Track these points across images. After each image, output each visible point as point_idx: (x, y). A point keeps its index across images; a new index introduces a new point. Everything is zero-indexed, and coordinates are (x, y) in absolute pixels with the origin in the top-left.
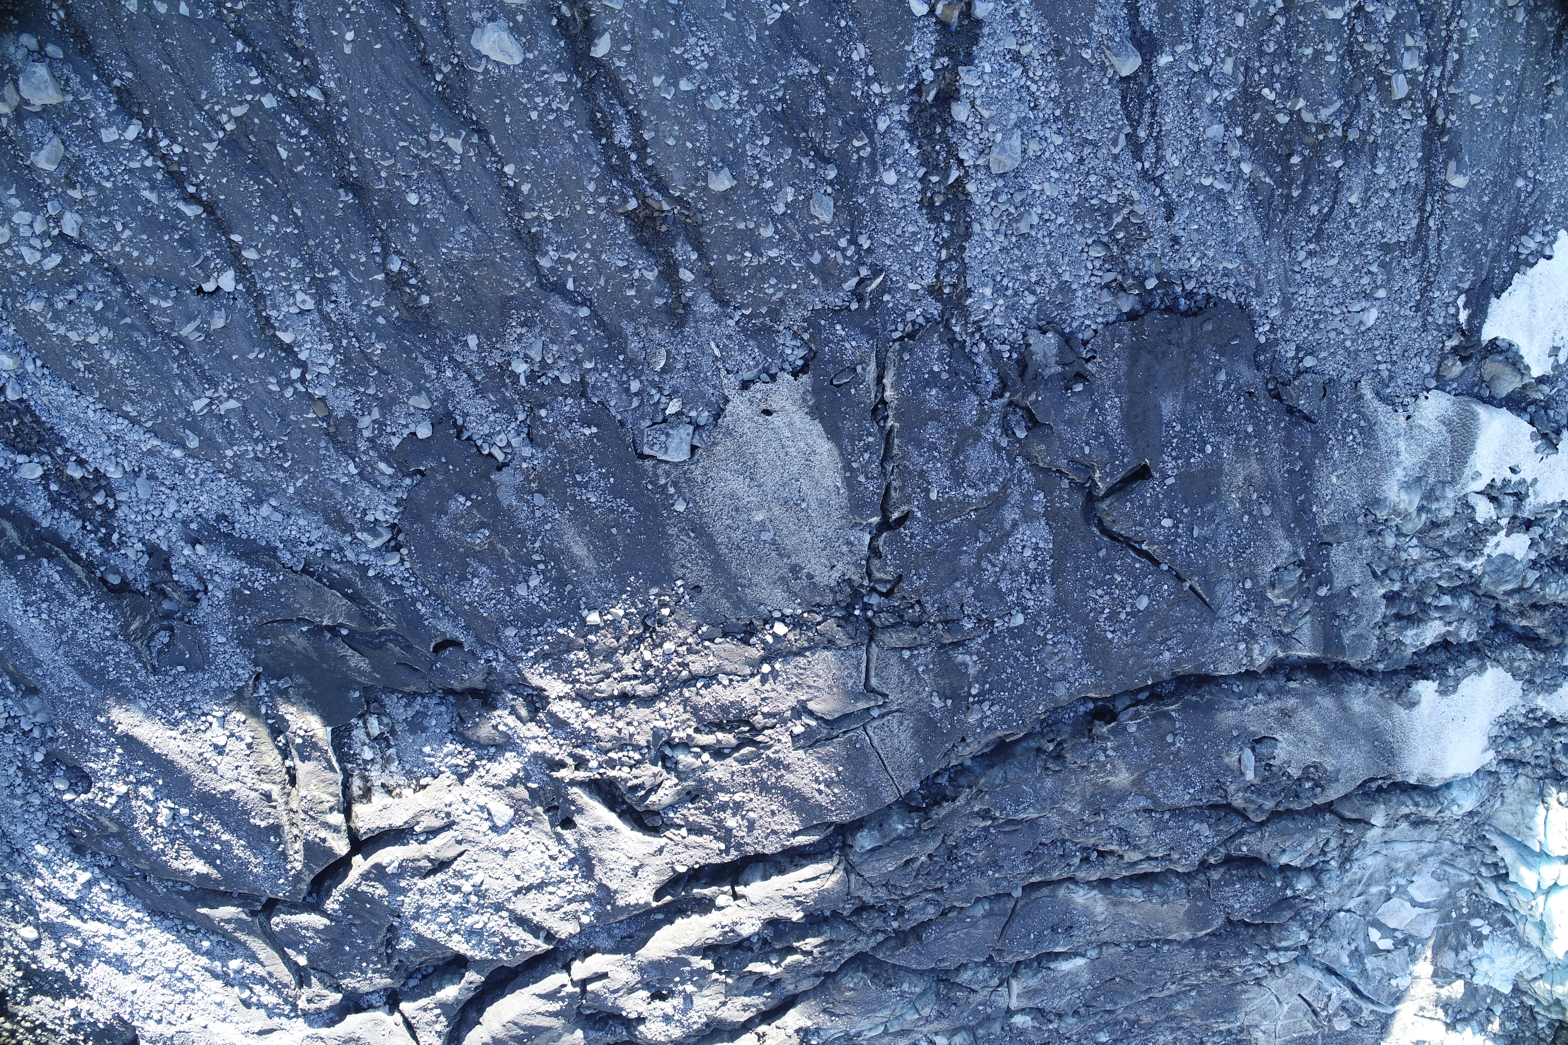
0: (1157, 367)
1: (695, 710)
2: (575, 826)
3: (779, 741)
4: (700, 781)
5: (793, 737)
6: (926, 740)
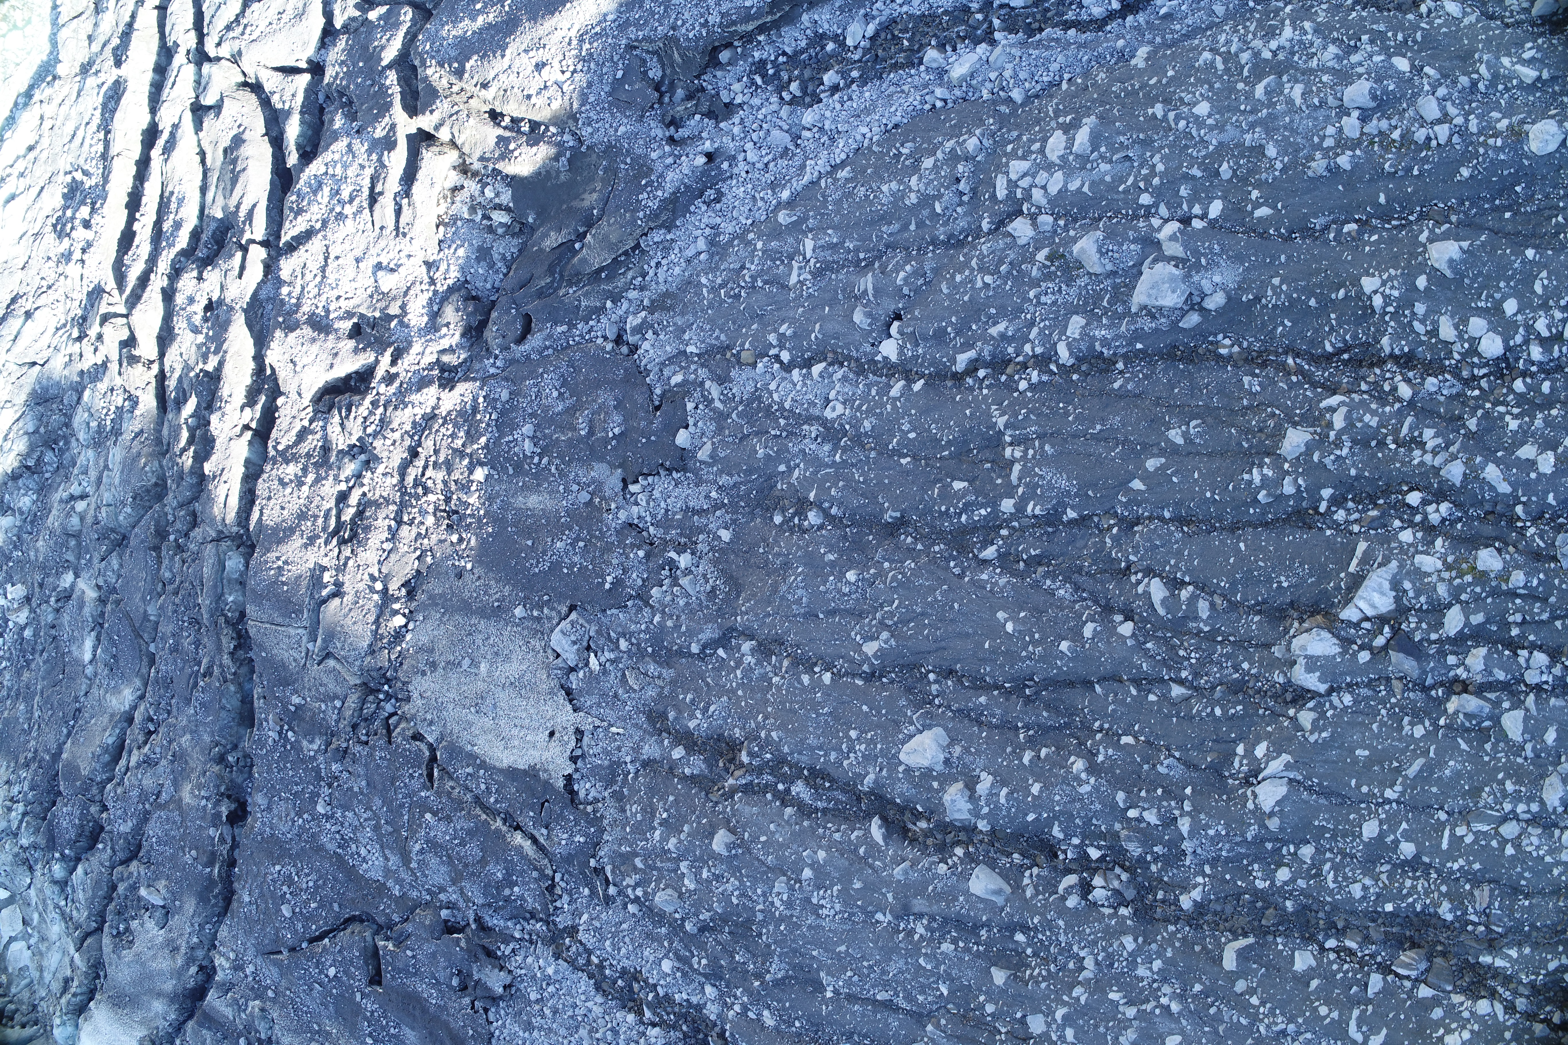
1: (378, 505)
2: (350, 338)
3: (326, 555)
5: (324, 569)
6: (276, 669)
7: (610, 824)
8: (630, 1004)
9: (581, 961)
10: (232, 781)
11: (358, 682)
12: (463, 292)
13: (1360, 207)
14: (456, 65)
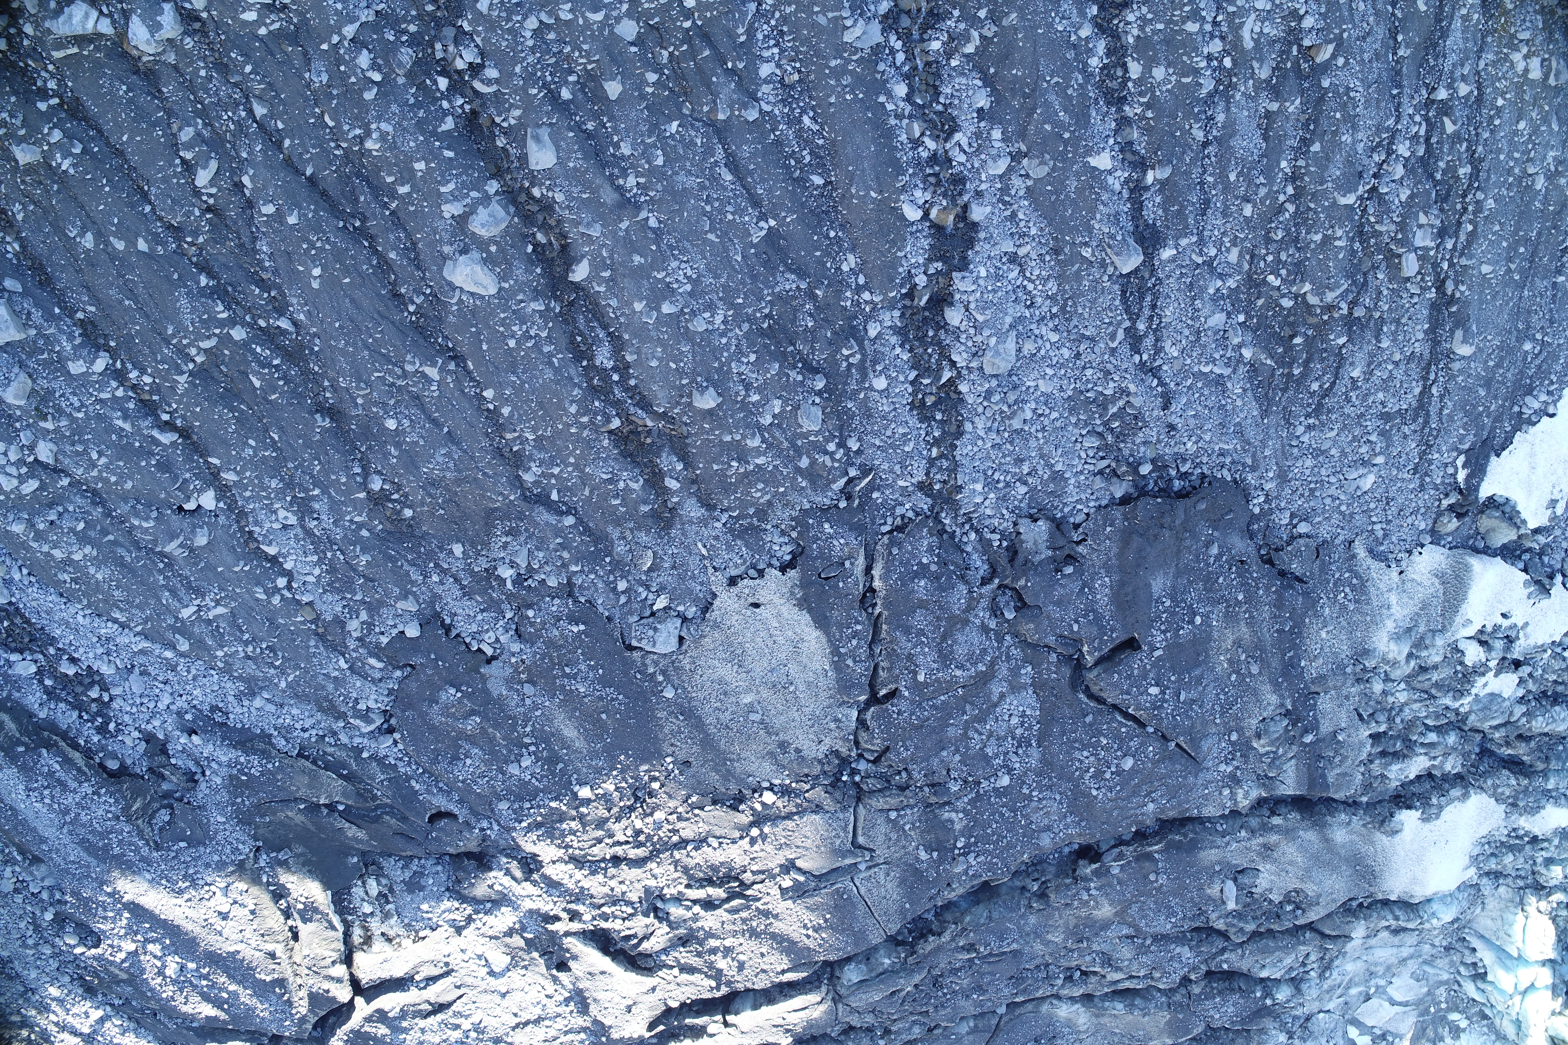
0: (1149, 549)
1: (686, 870)
2: (570, 970)
3: (768, 894)
4: (691, 929)
5: (782, 890)
6: (912, 887)
7: (793, 508)
8: (954, 396)
9: (945, 464)
10: (1056, 877)
11: (858, 806)
12: (457, 888)
14: (278, 990)
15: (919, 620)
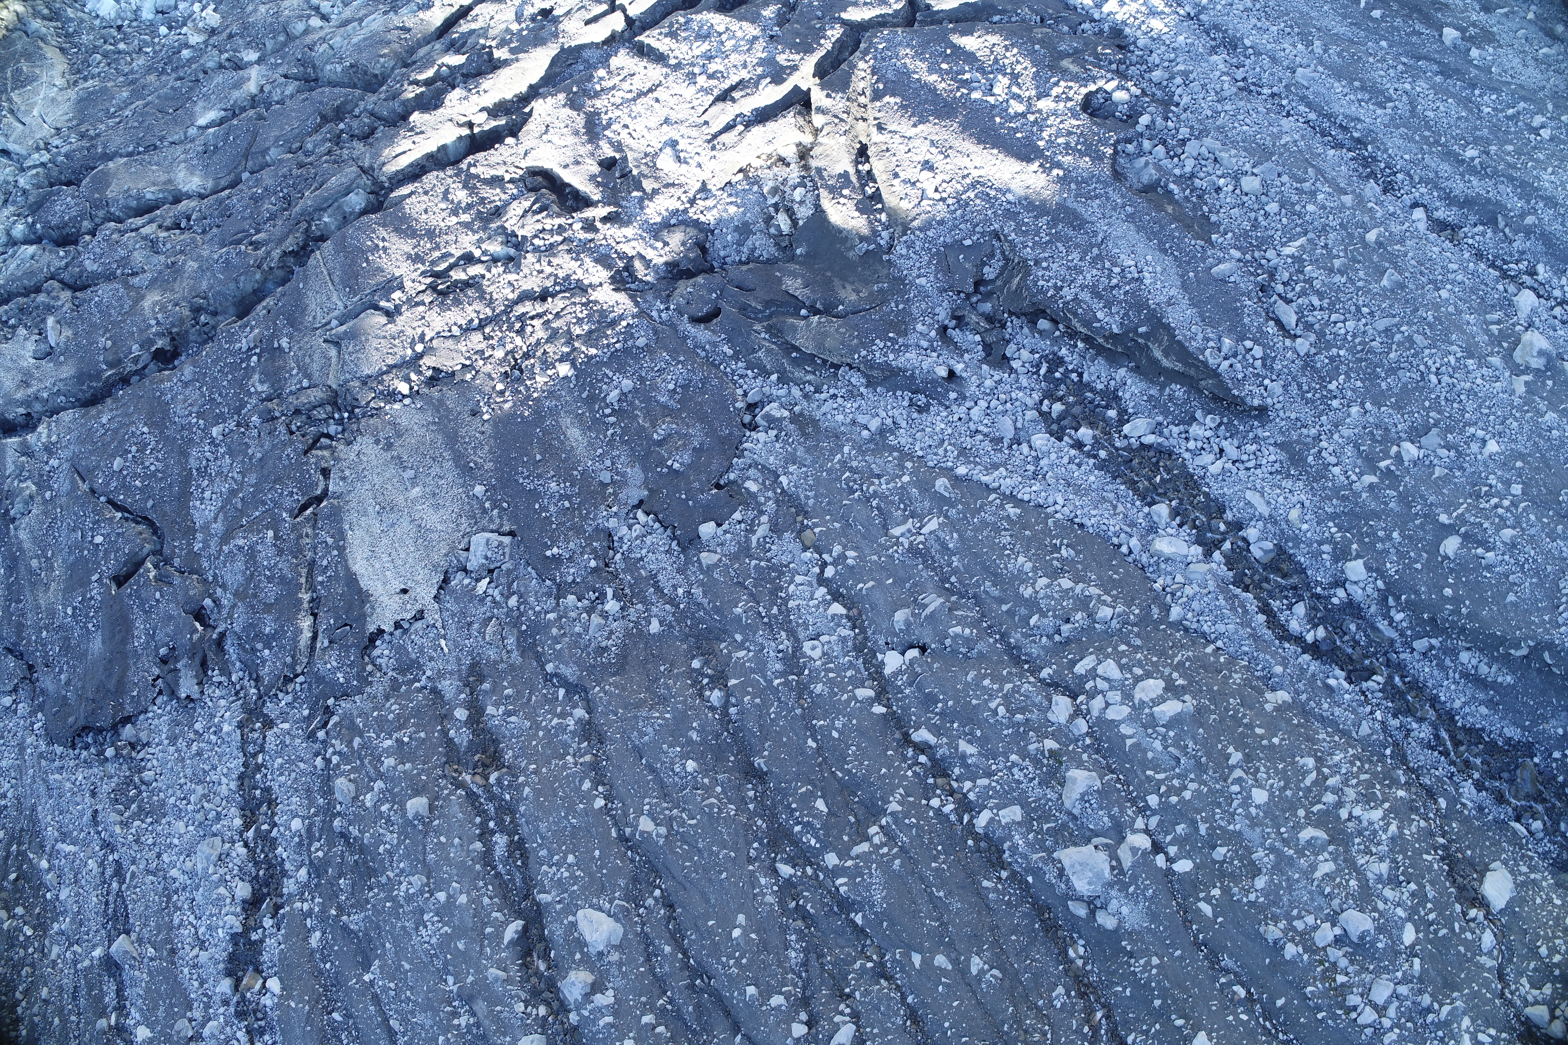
0: (103, 678)
1: (482, 296)
2: (600, 163)
3: (414, 281)
4: (485, 229)
5: (401, 287)
6: (297, 306)
7: (369, 694)
8: (248, 813)
9: (251, 749)
10: (187, 332)
11: (334, 386)
12: (701, 236)
13: (1262, 988)
14: (881, 86)
15: (271, 591)
